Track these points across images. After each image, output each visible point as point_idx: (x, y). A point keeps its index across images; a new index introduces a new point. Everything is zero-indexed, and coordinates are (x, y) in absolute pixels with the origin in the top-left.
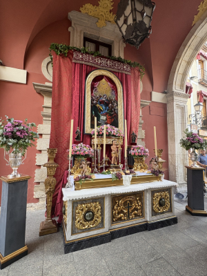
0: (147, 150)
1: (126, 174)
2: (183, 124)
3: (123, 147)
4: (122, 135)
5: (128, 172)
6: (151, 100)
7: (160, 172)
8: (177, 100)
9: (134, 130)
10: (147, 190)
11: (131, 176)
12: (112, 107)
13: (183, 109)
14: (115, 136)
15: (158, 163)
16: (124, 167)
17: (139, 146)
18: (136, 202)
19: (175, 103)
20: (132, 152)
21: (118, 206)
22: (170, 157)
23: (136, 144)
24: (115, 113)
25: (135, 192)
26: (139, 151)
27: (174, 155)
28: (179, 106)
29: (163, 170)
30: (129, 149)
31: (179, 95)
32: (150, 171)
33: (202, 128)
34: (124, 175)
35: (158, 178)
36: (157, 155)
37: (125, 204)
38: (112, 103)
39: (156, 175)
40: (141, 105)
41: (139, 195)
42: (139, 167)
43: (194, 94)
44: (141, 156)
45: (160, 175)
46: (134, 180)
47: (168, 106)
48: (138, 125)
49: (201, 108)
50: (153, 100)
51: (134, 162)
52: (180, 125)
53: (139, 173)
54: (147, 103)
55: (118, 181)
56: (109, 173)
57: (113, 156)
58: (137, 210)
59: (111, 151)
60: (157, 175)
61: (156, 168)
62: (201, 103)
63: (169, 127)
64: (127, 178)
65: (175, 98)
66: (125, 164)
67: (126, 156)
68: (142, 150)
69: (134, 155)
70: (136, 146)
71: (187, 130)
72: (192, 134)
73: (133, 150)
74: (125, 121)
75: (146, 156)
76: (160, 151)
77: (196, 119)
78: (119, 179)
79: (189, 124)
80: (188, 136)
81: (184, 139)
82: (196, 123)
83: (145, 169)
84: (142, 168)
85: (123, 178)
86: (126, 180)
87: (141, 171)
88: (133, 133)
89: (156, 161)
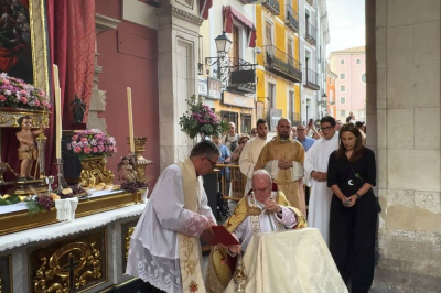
0: (112, 140)
1: (63, 196)
2: (190, 81)
3: (51, 133)
4: (47, 102)
5: (69, 191)
6: (120, 15)
7: (141, 185)
8: (179, 28)
9: (78, 90)
10: (112, 224)
11: (75, 199)
12: (12, 24)
13: (190, 47)
14: (26, 106)
15: (136, 167)
16: (56, 182)
17: (94, 131)
18: (88, 252)
19: (174, 33)
20: (75, 145)
21: (47, 268)
22: (162, 153)
23: (83, 127)
24: (22, 41)
25: (86, 231)
26: (94, 142)
27: (170, 148)
28: (182, 42)
29: (146, 180)
30: (67, 138)
31: (182, 15)
32: (118, 186)
33: (230, 89)
34: (57, 200)
35: (137, 198)
36: (133, 150)
37: (63, 261)
38: (10, 12)
39: (132, 191)
40: (97, 26)
41: (97, 236)
42: (94, 179)
43: (215, 12)
44: (98, 154)
45: (141, 190)
46: (84, 208)
47: (161, 36)
48: (92, 78)
49: (230, 47)
50: (125, 17)
51: (80, 168)
52: (184, 82)
53: (95, 192)
54: (112, 23)
55: (45, 213)
56: (14, 200)
57: (25, 157)
58: (90, 267)
59: (18, 144)
60: (134, 191)
61: (131, 176)
62: (230, 36)
63: (162, 85)
64: (65, 206)
65: (175, 21)
66: (60, 175)
67: (59, 155)
68: (100, 139)
69: (82, 152)
70: (85, 132)
71: (193, 97)
72: (201, 107)
73: (78, 141)
74: (55, 67)
75: (110, 153)
76: (141, 141)
77: (219, 68)
78: (48, 209)
79: (204, 77)
80: (194, 109)
81: (188, 116)
82: (219, 77)
83: (107, 182)
84: (99, 181)
85: (58, 206)
86: (65, 210)
87: (99, 187)
88: (77, 100)
89: (131, 163)
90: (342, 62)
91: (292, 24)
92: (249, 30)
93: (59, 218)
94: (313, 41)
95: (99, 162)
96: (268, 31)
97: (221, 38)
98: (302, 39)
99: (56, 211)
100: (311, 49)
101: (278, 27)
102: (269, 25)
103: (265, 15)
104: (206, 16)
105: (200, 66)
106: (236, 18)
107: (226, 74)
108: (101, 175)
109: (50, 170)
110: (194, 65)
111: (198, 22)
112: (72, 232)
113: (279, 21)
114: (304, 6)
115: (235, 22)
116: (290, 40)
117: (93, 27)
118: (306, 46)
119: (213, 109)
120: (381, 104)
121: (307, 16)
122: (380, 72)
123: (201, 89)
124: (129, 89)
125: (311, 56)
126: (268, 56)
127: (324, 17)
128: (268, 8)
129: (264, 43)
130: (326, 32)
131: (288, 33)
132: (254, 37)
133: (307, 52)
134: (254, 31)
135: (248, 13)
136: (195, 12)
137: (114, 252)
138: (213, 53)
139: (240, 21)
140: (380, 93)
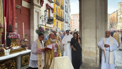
0: (19, 35)
1: (6, 49)
3: (3, 33)
4: (3, 26)
5: (8, 48)
6: (21, 5)
7: (26, 46)
9: (10, 23)
10: (19, 56)
11: (10, 50)
13: (38, 13)
15: (25, 42)
16: (5, 45)
17: (14, 33)
18: (12, 63)
19: (34, 10)
20: (10, 37)
21: (2, 67)
22: (31, 38)
23: (12, 32)
25: (12, 58)
26: (14, 36)
27: (33, 37)
28: (36, 12)
29: (27, 45)
30: (7, 35)
31: (36, 5)
32: (20, 46)
33: (47, 23)
34: (5, 50)
35: (25, 49)
36: (24, 37)
37: (6, 65)
39: (23, 48)
40: (16, 8)
41: (15, 59)
43: (44, 5)
44: (15, 39)
45: (26, 47)
46: (11, 52)
47: (31, 10)
48: (15, 20)
49: (47, 13)
50: (22, 6)
51: (11, 42)
52: (37, 21)
53: (14, 48)
54: (19, 7)
58: (13, 67)
60: (24, 48)
61: (24, 44)
62: (48, 10)
63: (31, 22)
64: (7, 51)
65: (35, 7)
66: (6, 44)
67: (5, 39)
68: (16, 35)
69: (11, 38)
70: (12, 33)
71: (39, 25)
72: (41, 27)
73: (10, 35)
74: (5, 17)
75: (18, 38)
76: (26, 36)
77: (45, 18)
78: (3, 52)
79: (41, 20)
80: (39, 28)
81: (38, 29)
82: (45, 20)
83: (17, 45)
84: (15, 45)
85: (5, 52)
86: (7, 53)
87: (15, 47)
88: (10, 25)
89: (24, 41)
90: (74, 17)
91: (62, 8)
92: (52, 9)
93: (5, 54)
94: (67, 12)
95: (15, 41)
96: (57, 9)
97: (46, 11)
98: (65, 11)
99: (4, 53)
100: (67, 14)
101: (59, 9)
102: (57, 8)
103: (56, 6)
104: (42, 6)
105: (40, 17)
106: (49, 6)
107: (47, 19)
108: (16, 44)
109: (3, 43)
110: (39, 17)
111: (40, 7)
112: (8, 58)
113: (59, 7)
114: (65, 4)
115: (49, 7)
116: (62, 12)
117: (15, 8)
118: (65, 13)
119: (44, 28)
120: (83, 27)
121: (66, 6)
122: (82, 20)
123: (41, 23)
124: (23, 23)
125: (67, 16)
126: (57, 16)
127: (69, 6)
128: (57, 4)
129: (56, 12)
130: (70, 10)
131: (61, 10)
132: (53, 11)
133: (66, 15)
134: (53, 9)
135: (52, 5)
136: (39, 5)
137: (19, 62)
138: (44, 14)
139: (50, 7)
140: (82, 25)
